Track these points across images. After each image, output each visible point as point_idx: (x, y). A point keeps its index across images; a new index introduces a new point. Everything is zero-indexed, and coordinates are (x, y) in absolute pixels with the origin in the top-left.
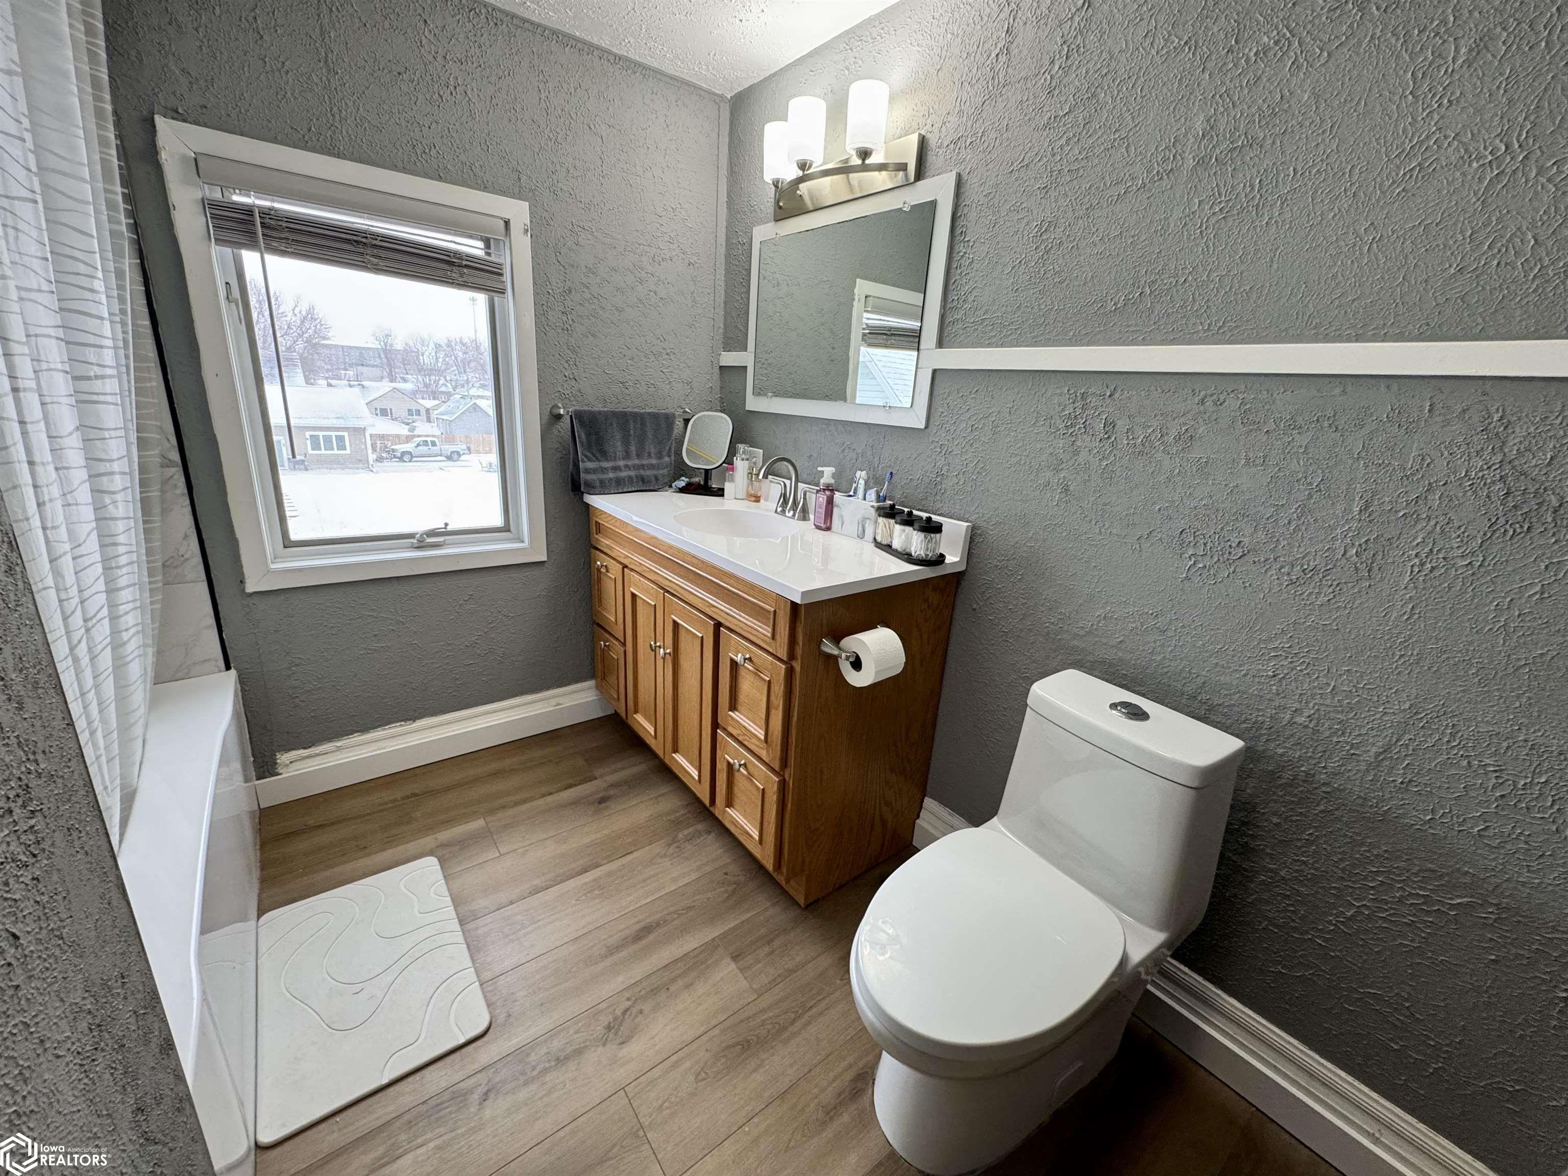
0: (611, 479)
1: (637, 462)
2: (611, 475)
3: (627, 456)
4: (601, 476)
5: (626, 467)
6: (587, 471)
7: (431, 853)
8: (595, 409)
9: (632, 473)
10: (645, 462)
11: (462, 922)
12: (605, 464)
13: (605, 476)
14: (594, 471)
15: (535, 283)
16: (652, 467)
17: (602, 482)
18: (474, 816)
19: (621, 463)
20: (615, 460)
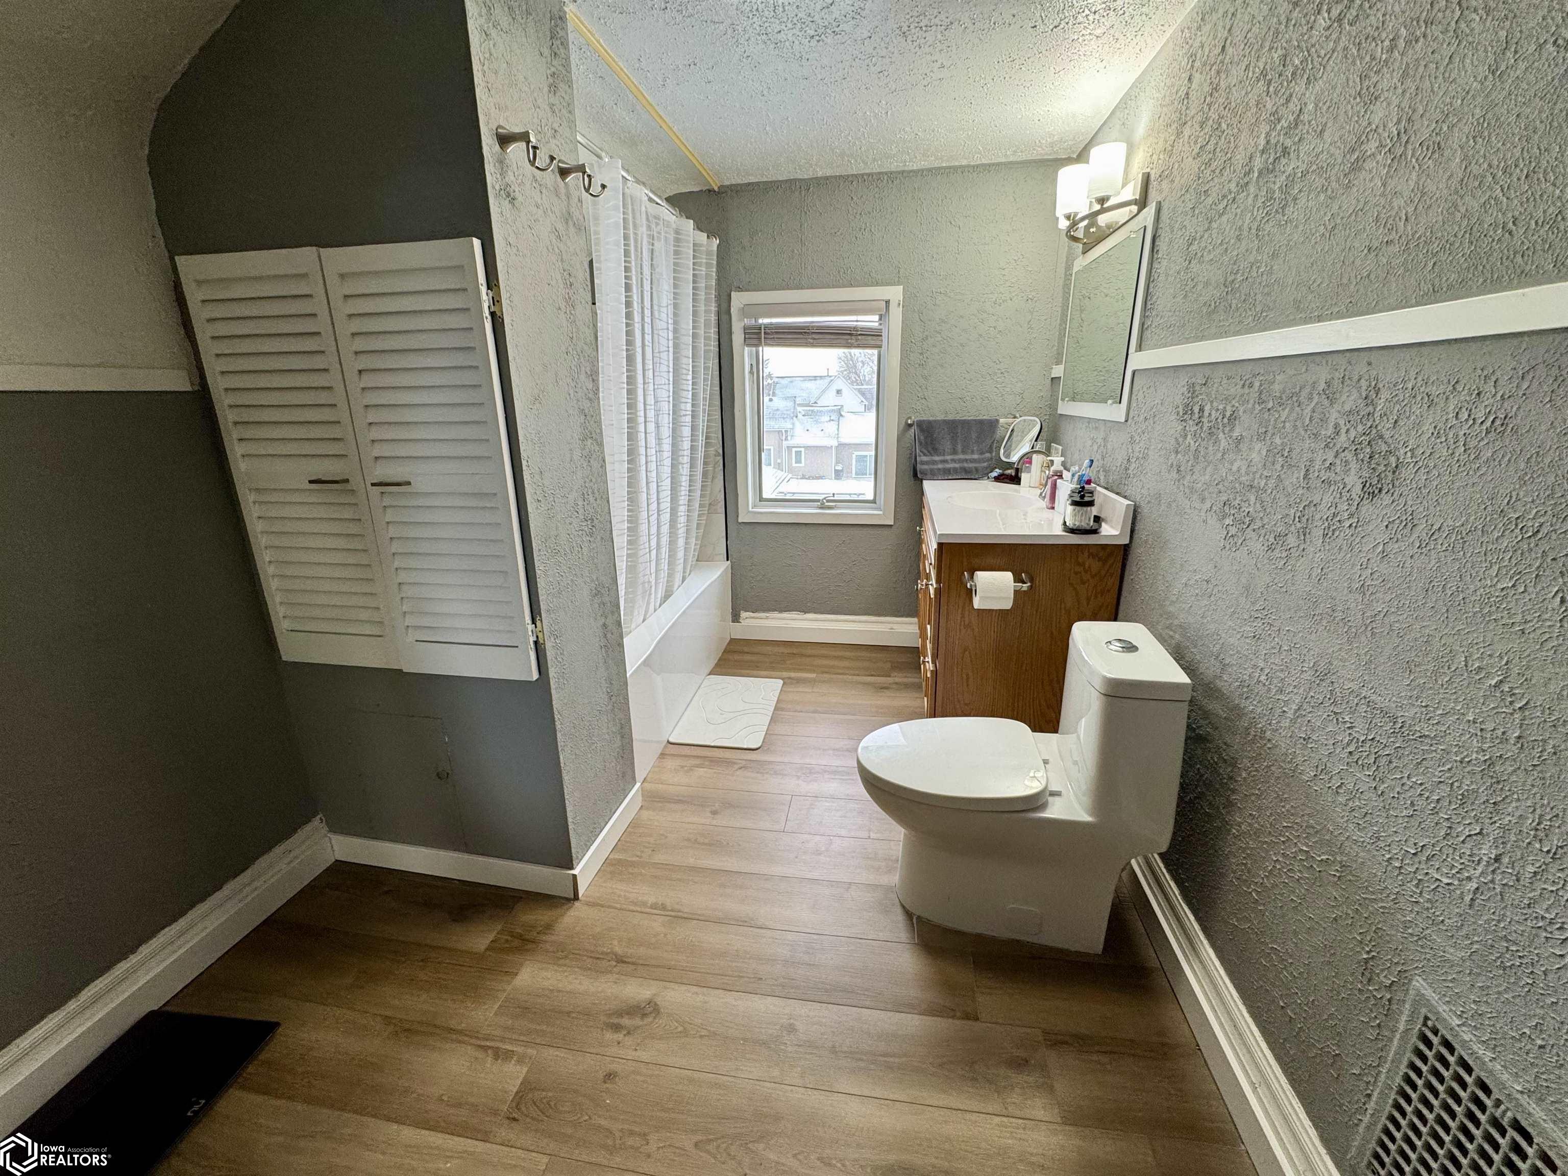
0: (939, 469)
1: (962, 457)
2: (940, 466)
3: (954, 452)
4: (932, 467)
5: (950, 461)
6: (923, 463)
7: (782, 679)
8: (938, 418)
9: (957, 465)
10: (968, 457)
11: (776, 709)
12: (937, 458)
13: (935, 467)
14: (927, 463)
15: (902, 338)
16: (974, 461)
17: (932, 470)
18: (814, 672)
19: (949, 457)
20: (944, 455)
